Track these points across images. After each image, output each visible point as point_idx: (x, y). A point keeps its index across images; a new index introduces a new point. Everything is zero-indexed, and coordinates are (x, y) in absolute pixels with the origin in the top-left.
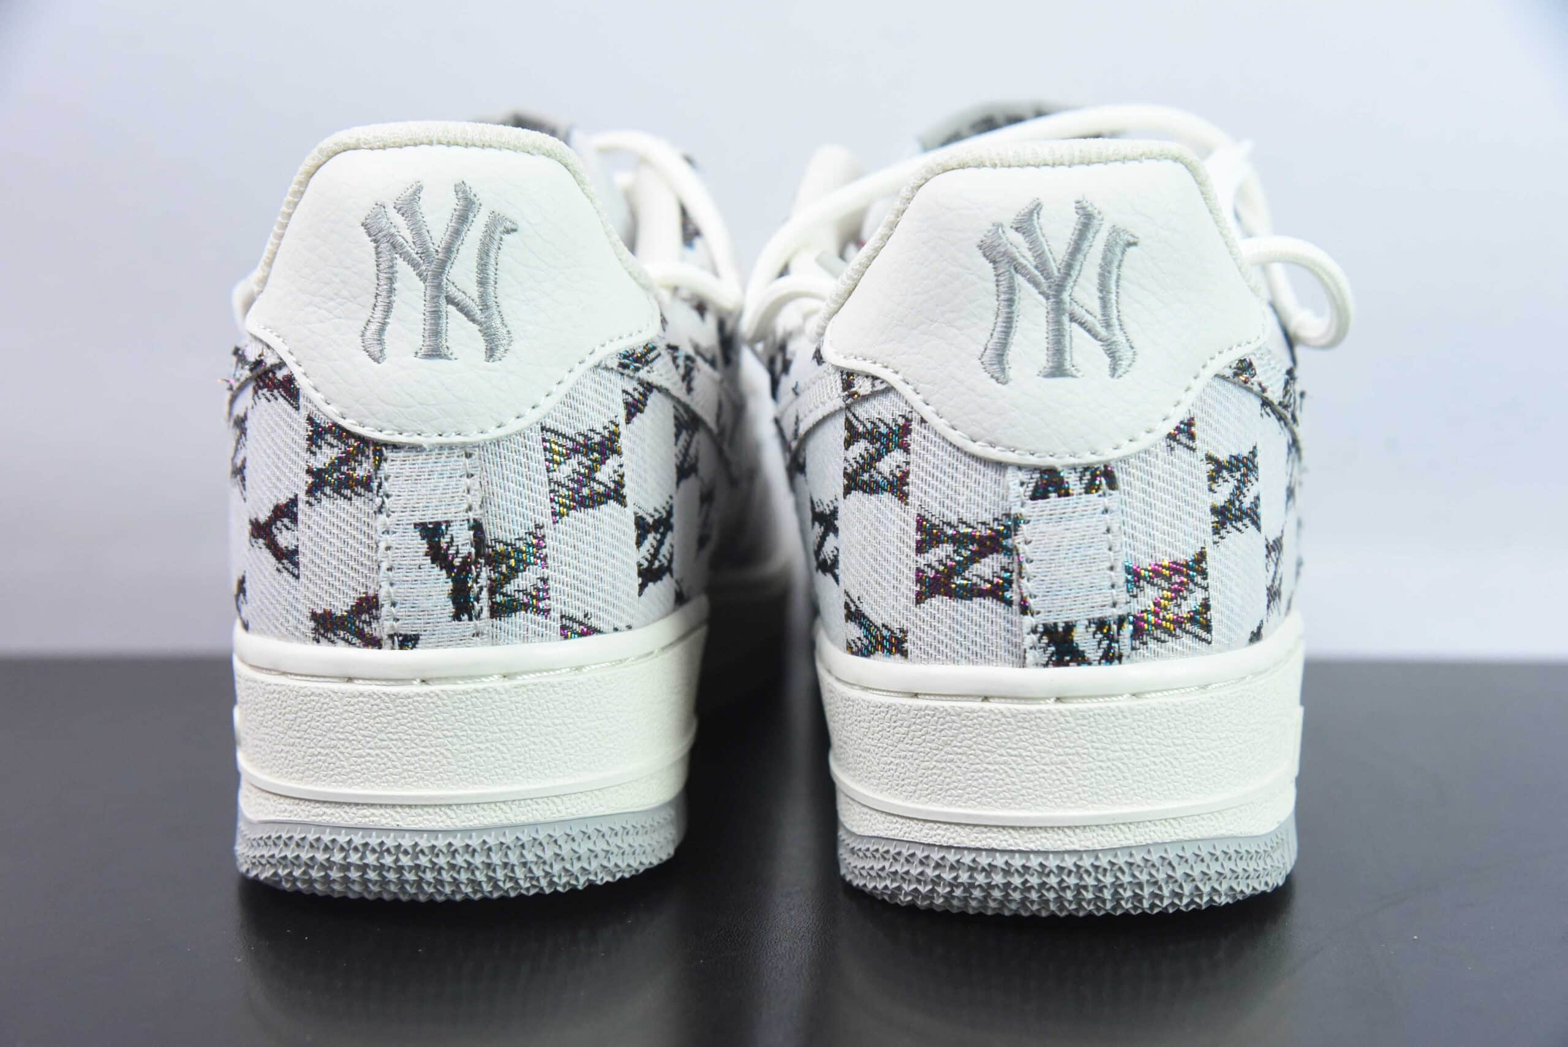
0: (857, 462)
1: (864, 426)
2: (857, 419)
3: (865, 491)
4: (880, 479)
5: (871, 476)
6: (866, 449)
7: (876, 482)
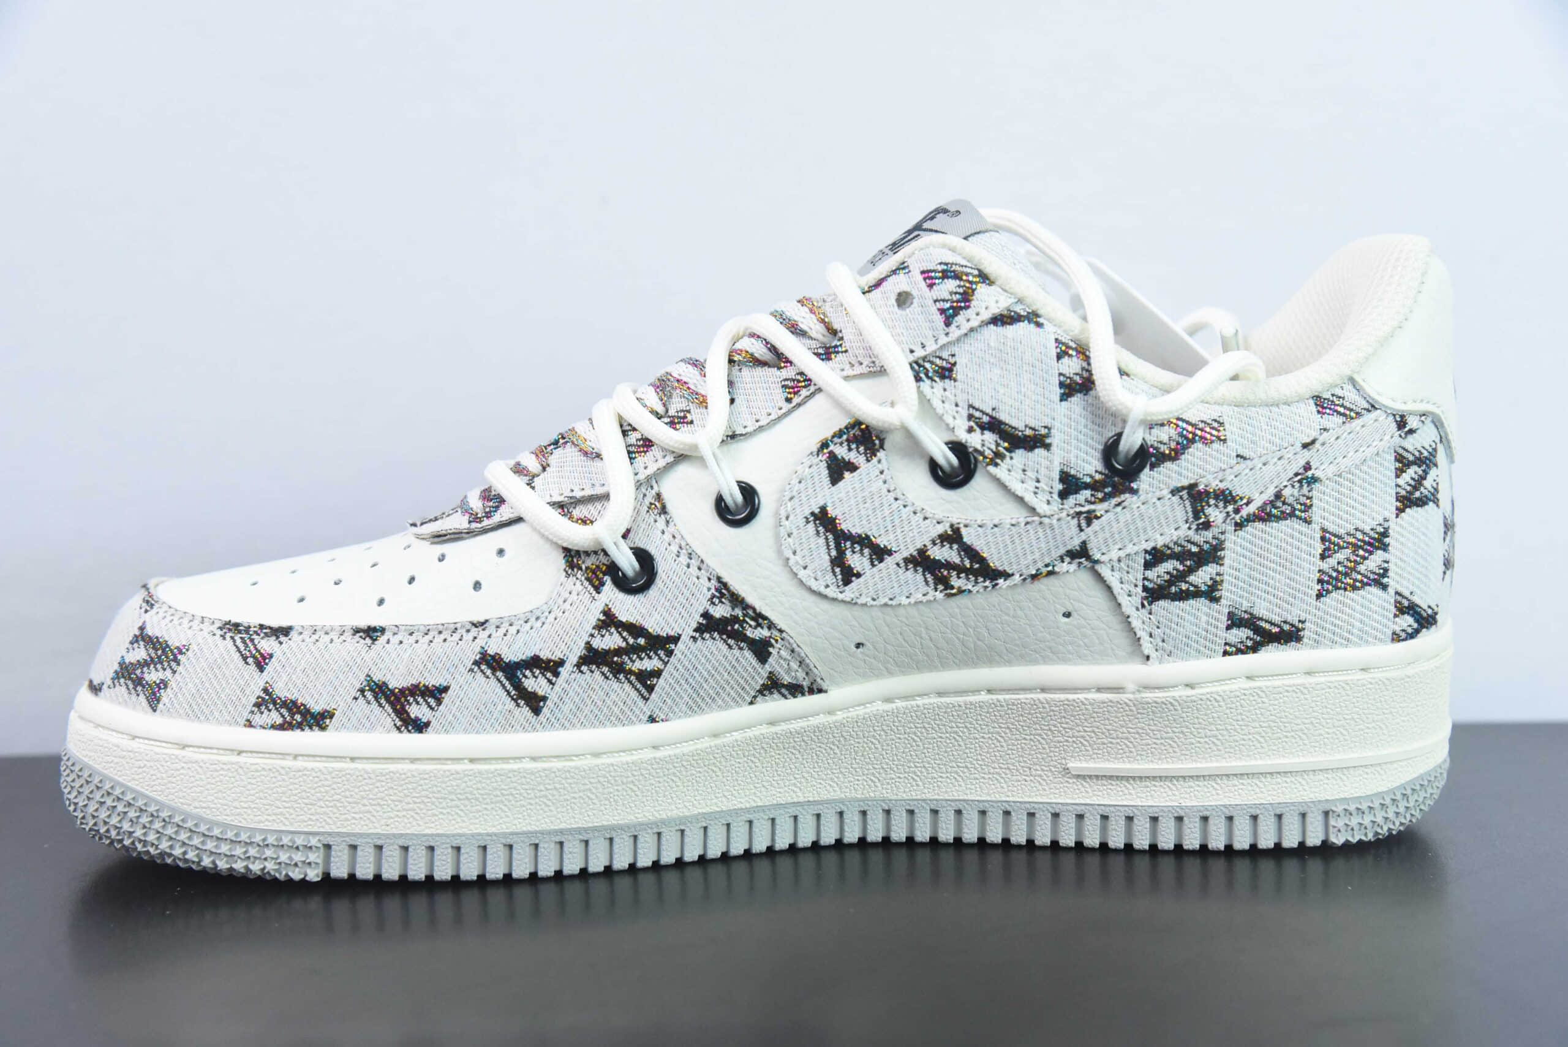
0: (1410, 485)
1: (1413, 455)
2: (1407, 451)
3: (1418, 506)
4: (1427, 493)
5: (1421, 493)
6: (1416, 473)
7: (1426, 496)
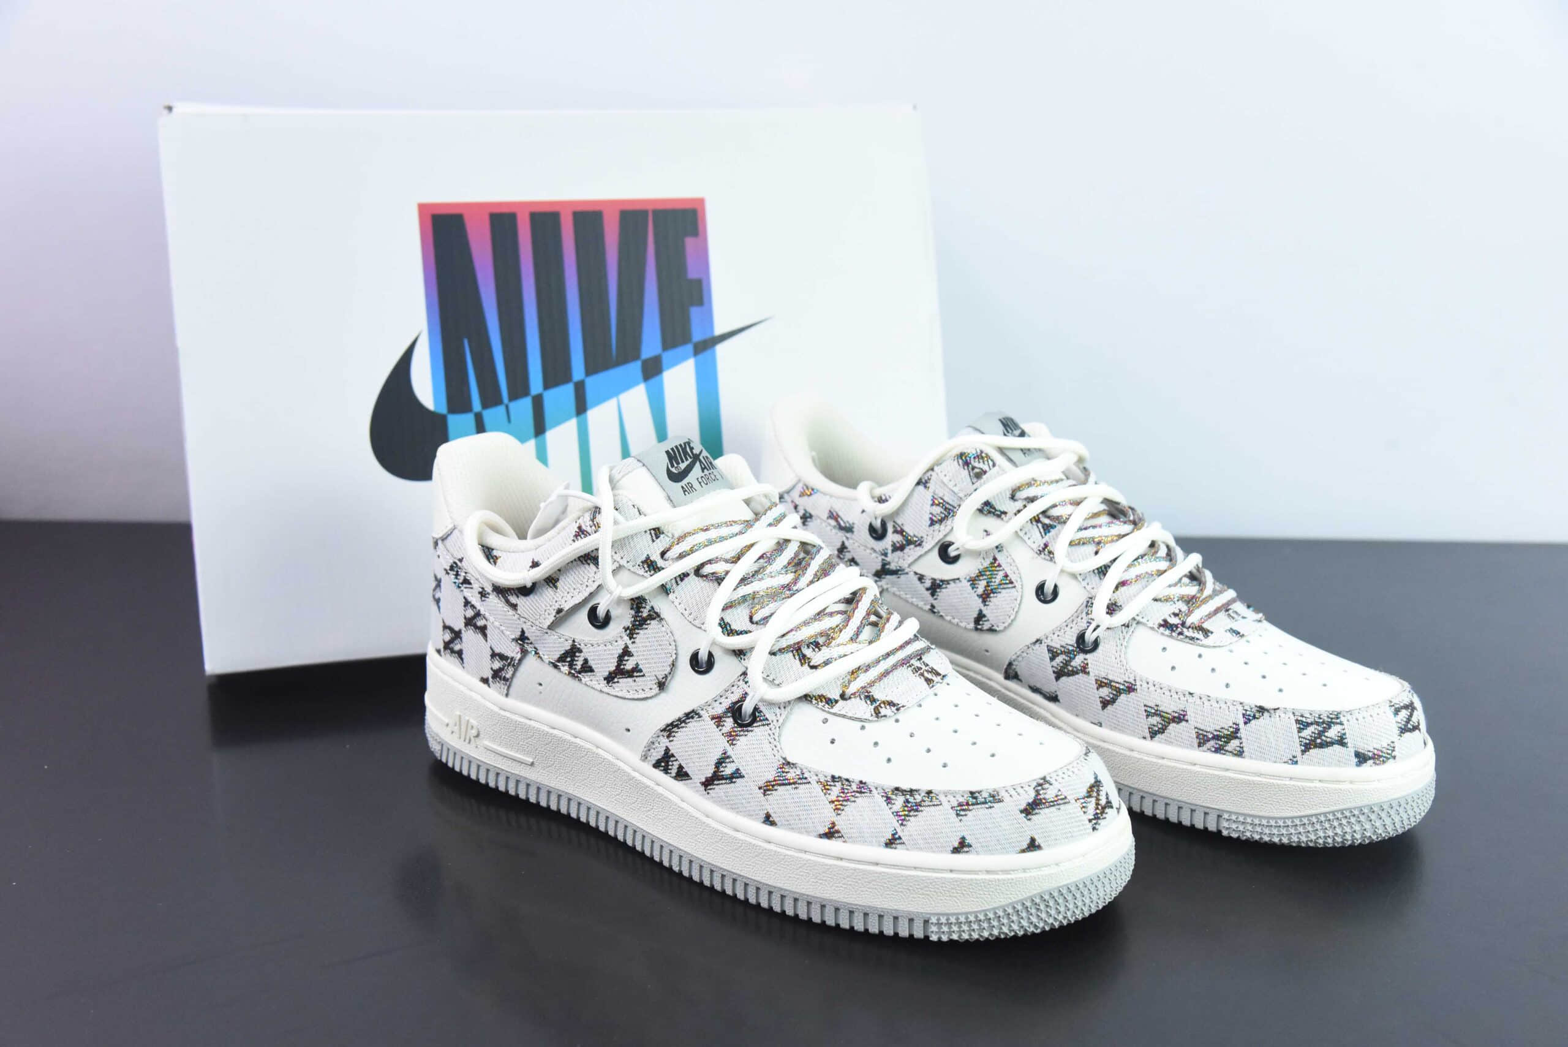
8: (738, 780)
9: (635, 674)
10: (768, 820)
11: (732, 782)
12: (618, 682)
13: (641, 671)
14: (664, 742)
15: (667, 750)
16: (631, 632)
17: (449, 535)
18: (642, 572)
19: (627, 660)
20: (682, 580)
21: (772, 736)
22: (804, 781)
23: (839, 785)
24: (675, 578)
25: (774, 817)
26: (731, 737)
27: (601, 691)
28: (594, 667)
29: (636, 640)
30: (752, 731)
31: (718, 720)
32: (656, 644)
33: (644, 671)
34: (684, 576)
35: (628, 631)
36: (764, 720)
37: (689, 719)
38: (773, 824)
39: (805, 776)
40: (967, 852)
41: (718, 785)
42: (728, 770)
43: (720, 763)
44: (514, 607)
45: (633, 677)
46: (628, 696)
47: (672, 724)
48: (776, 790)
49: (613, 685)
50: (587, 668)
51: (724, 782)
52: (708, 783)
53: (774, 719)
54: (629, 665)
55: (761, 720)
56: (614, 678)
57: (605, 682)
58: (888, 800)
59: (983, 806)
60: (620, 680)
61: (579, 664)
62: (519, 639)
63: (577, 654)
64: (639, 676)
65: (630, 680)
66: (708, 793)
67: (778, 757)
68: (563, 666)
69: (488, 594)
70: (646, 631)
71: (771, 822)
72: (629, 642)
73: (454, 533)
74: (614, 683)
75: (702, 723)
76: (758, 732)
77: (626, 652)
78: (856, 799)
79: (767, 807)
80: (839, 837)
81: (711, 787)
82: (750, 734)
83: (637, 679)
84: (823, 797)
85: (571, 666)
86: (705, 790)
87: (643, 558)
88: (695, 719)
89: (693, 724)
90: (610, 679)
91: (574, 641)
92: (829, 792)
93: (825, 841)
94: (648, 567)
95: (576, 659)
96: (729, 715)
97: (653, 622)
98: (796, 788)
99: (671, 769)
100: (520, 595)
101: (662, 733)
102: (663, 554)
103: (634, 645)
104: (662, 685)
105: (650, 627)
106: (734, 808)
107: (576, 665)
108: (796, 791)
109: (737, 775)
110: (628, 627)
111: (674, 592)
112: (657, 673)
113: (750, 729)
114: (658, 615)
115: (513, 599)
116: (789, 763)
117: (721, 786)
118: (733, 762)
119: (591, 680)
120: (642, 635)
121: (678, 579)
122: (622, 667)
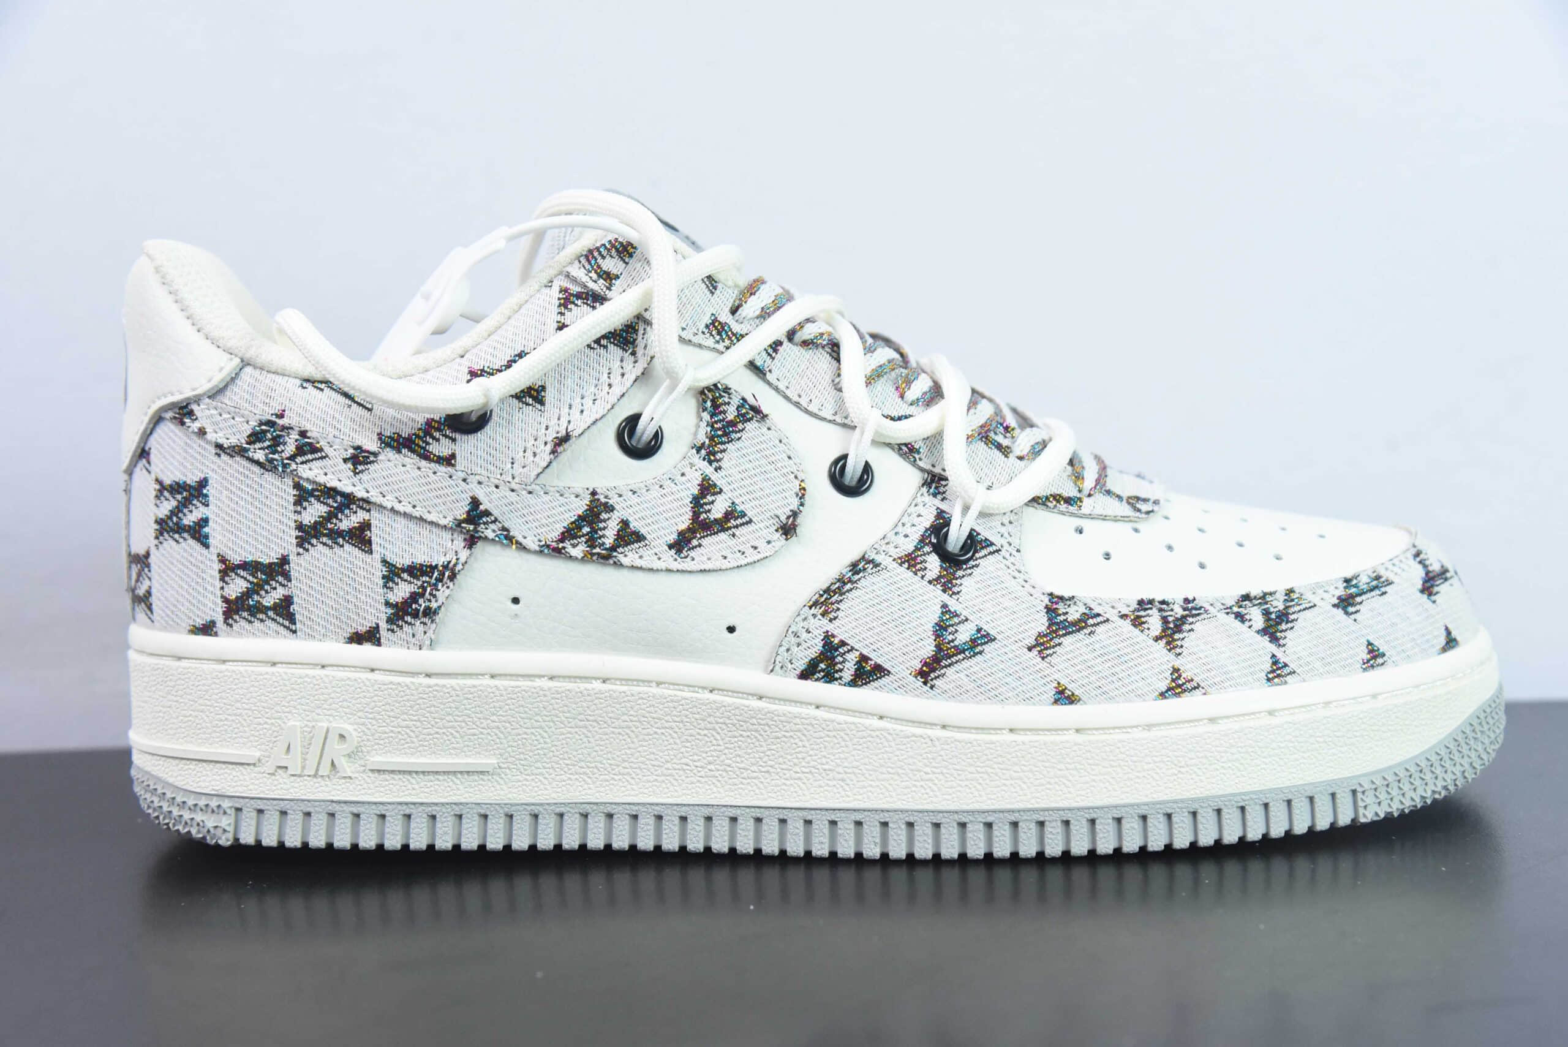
8: (986, 648)
9: (733, 523)
10: (1064, 697)
11: (975, 654)
12: (700, 545)
13: (743, 514)
14: (820, 626)
15: (828, 637)
16: (710, 451)
17: (233, 379)
18: (710, 342)
19: (713, 502)
20: (776, 351)
21: (1012, 568)
22: (1099, 619)
23: (1154, 612)
24: (765, 350)
25: (1072, 688)
26: (947, 583)
27: (669, 571)
28: (643, 531)
29: (723, 464)
30: (977, 566)
31: (911, 561)
32: (763, 462)
33: (750, 514)
34: (776, 345)
35: (703, 452)
36: (988, 546)
37: (857, 573)
38: (1071, 700)
39: (1096, 611)
40: (1382, 664)
41: (949, 665)
42: (964, 635)
43: (941, 628)
44: (449, 460)
45: (730, 528)
46: (725, 564)
47: (827, 591)
48: (1060, 644)
49: (692, 554)
50: (629, 536)
51: (960, 657)
52: (928, 672)
53: (1004, 542)
54: (718, 509)
55: (983, 548)
56: (689, 541)
57: (673, 551)
58: (1240, 617)
59: (1373, 593)
60: (704, 542)
61: (609, 536)
62: (466, 521)
63: (604, 516)
64: (743, 524)
65: (723, 536)
66: (932, 687)
67: (1037, 593)
68: (574, 546)
69: (375, 454)
70: (738, 444)
71: (1068, 698)
72: (709, 470)
73: (242, 374)
74: (693, 548)
75: (885, 575)
76: (986, 566)
77: (707, 488)
78: (1192, 626)
79: (1056, 676)
80: (1195, 688)
81: (938, 673)
82: (976, 571)
83: (737, 532)
84: (1142, 637)
85: (592, 542)
86: (925, 683)
87: (707, 320)
88: (869, 571)
89: (869, 582)
90: (681, 544)
91: (594, 493)
92: (1146, 626)
93: (1172, 702)
94: (719, 333)
95: (601, 525)
96: (927, 549)
97: (749, 426)
98: (1092, 633)
99: (841, 670)
100: (458, 436)
101: (813, 611)
102: (734, 311)
103: (722, 473)
104: (788, 530)
105: (744, 435)
106: (993, 696)
107: (603, 536)
108: (1094, 638)
109: (981, 640)
110: (703, 444)
111: (770, 371)
112: (778, 513)
113: (972, 563)
114: (756, 410)
115: (441, 448)
116: (1061, 598)
117: (957, 667)
118: (967, 620)
119: (641, 557)
120: (732, 455)
121: (770, 351)
122: (702, 517)
